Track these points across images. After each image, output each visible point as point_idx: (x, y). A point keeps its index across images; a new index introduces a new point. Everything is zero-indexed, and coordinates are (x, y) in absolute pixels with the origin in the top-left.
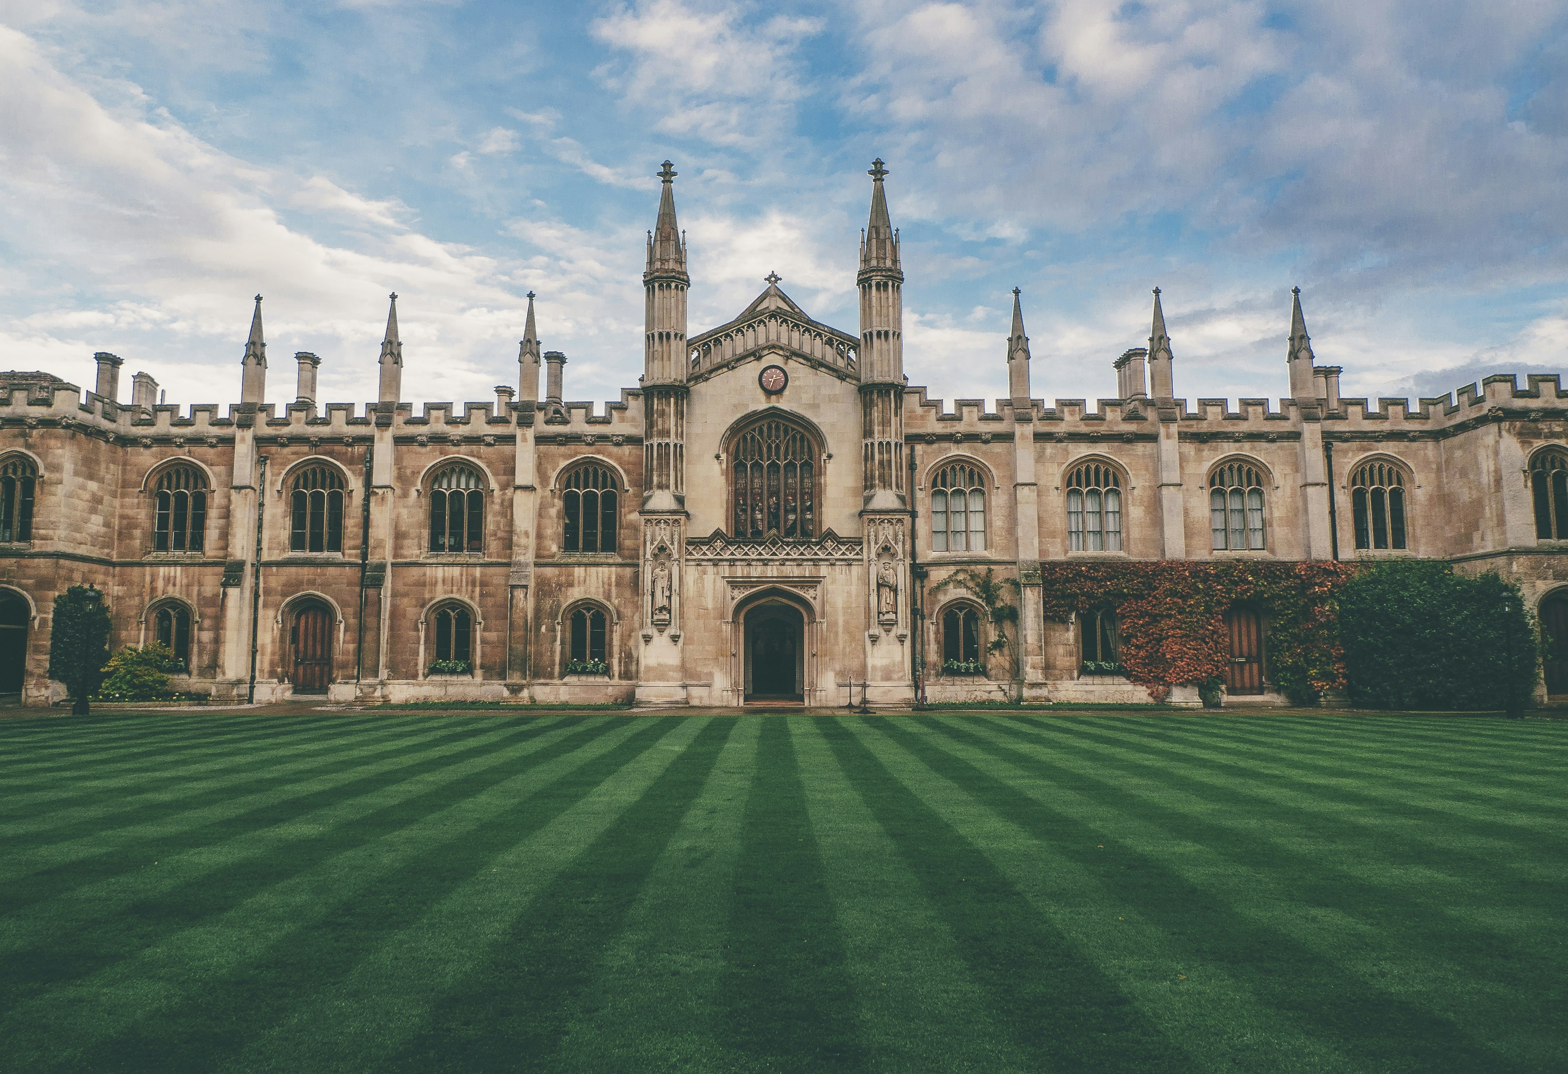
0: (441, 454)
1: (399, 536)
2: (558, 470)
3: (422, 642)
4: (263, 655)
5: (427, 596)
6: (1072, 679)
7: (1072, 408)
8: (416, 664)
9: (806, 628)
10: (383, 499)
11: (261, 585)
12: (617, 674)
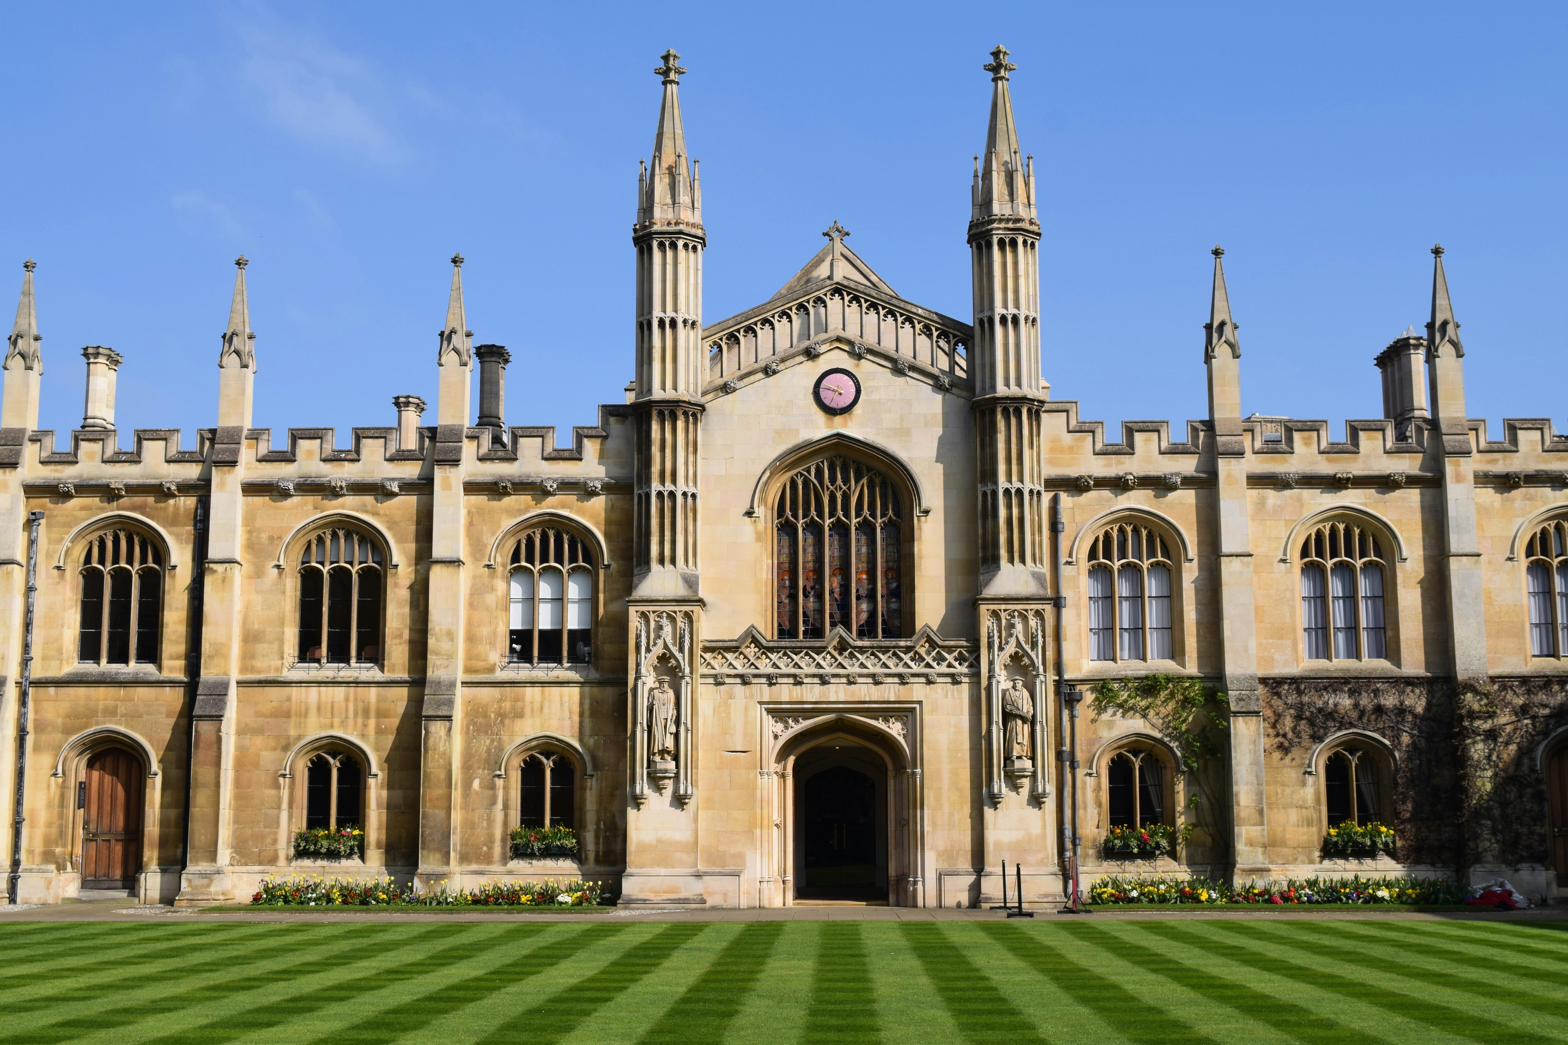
0: (316, 508)
1: (250, 638)
2: (500, 534)
3: (285, 805)
4: (32, 826)
5: (293, 732)
6: (1312, 862)
7: (1306, 434)
8: (275, 841)
9: (891, 784)
10: (224, 580)
11: (31, 716)
12: (591, 856)
